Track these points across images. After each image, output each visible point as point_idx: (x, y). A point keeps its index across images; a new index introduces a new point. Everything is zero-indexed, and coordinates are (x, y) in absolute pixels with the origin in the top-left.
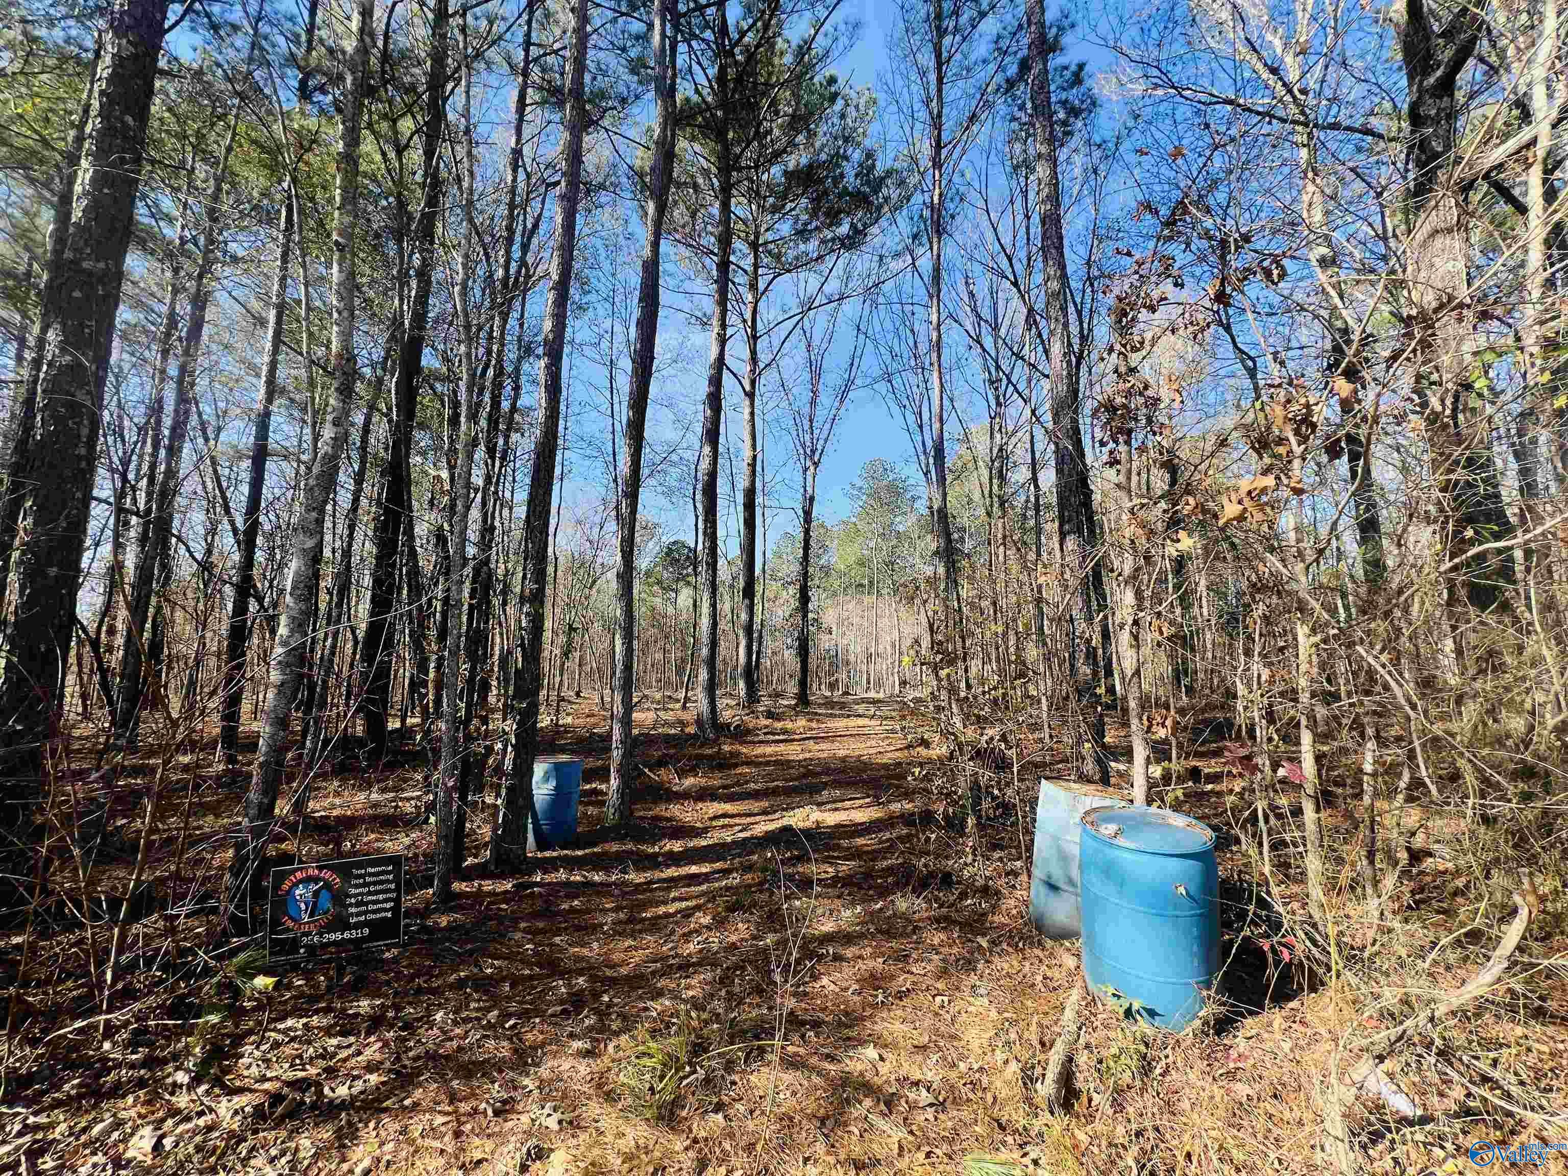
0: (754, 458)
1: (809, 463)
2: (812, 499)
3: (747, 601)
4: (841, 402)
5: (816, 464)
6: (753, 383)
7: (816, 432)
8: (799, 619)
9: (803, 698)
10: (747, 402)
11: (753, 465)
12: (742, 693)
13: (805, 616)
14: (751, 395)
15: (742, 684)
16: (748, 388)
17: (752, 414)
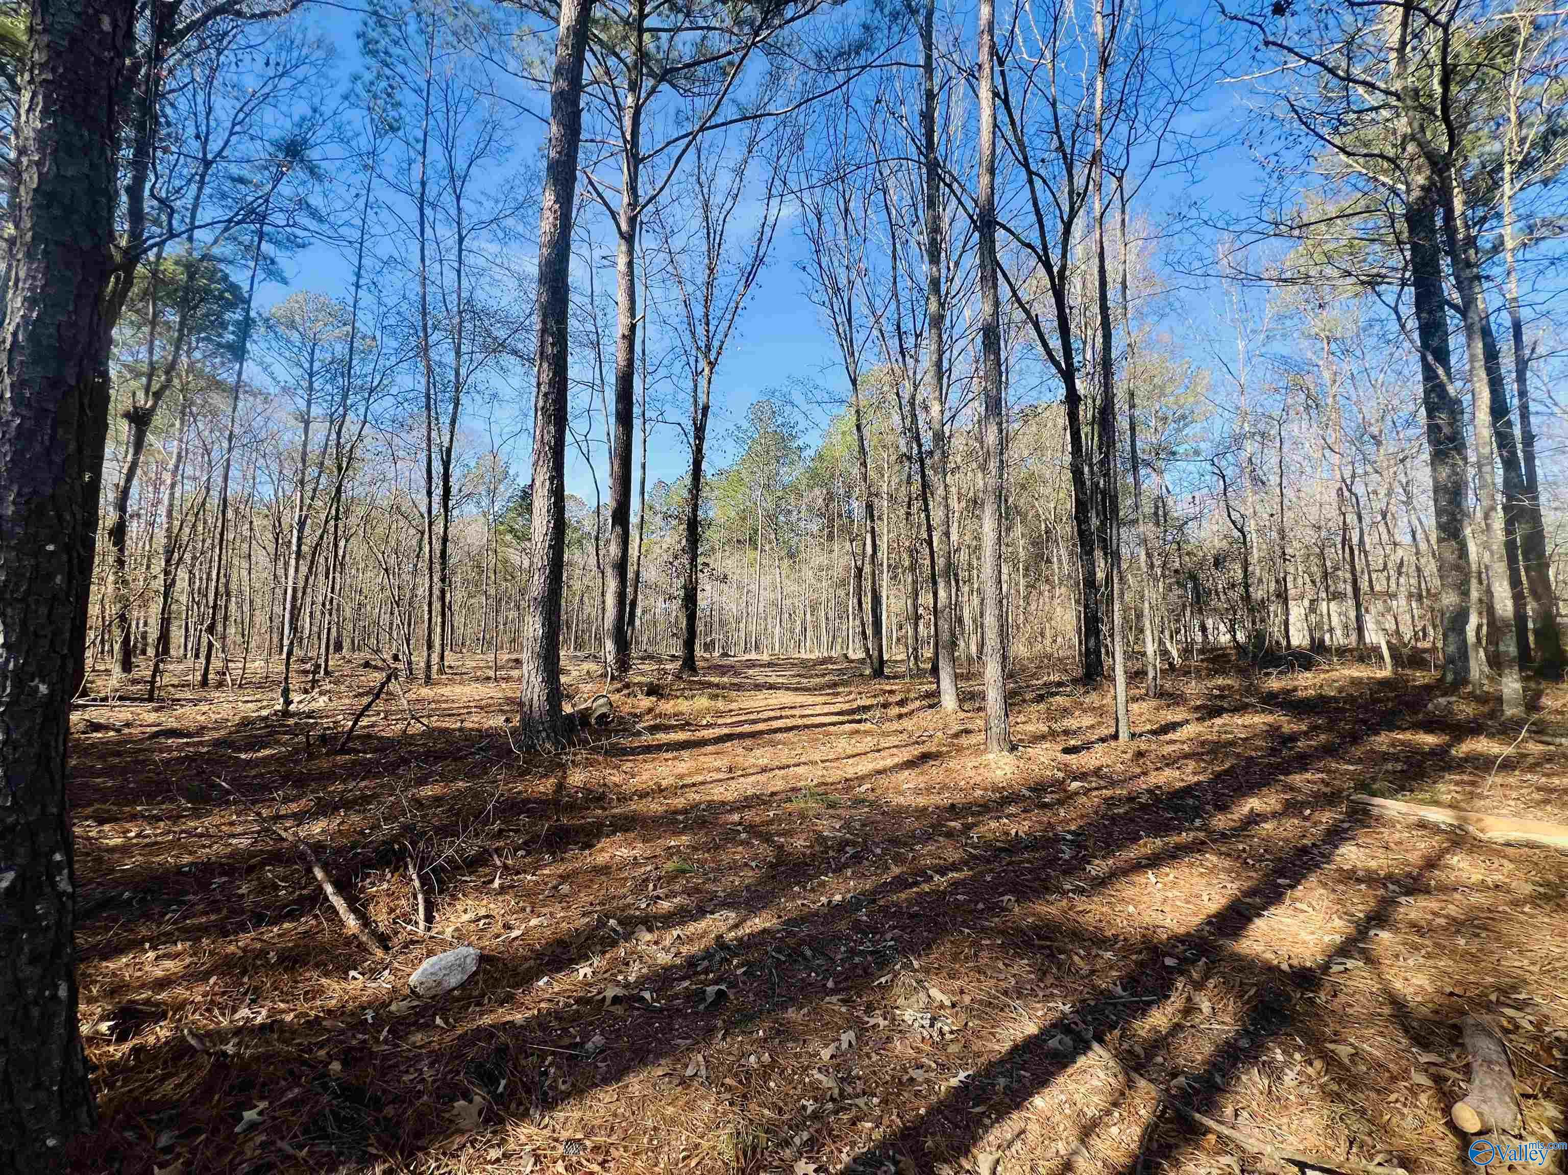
0: (633, 328)
1: (702, 364)
2: (706, 409)
3: (618, 529)
4: (747, 286)
5: (712, 365)
6: (632, 221)
7: (713, 323)
8: (685, 560)
9: (689, 663)
10: (624, 248)
11: (630, 338)
12: (610, 658)
13: (694, 559)
14: (629, 239)
15: (610, 645)
16: (624, 227)
17: (630, 264)
